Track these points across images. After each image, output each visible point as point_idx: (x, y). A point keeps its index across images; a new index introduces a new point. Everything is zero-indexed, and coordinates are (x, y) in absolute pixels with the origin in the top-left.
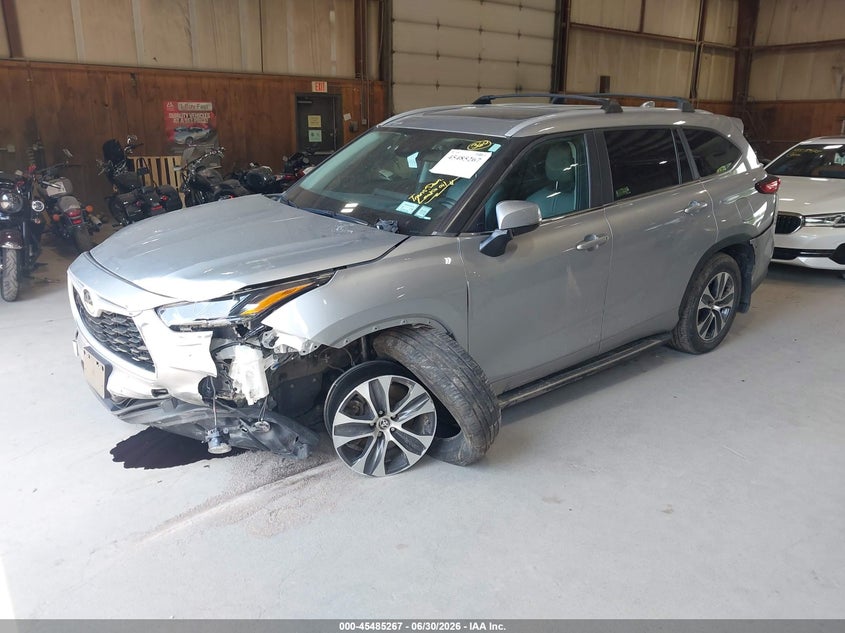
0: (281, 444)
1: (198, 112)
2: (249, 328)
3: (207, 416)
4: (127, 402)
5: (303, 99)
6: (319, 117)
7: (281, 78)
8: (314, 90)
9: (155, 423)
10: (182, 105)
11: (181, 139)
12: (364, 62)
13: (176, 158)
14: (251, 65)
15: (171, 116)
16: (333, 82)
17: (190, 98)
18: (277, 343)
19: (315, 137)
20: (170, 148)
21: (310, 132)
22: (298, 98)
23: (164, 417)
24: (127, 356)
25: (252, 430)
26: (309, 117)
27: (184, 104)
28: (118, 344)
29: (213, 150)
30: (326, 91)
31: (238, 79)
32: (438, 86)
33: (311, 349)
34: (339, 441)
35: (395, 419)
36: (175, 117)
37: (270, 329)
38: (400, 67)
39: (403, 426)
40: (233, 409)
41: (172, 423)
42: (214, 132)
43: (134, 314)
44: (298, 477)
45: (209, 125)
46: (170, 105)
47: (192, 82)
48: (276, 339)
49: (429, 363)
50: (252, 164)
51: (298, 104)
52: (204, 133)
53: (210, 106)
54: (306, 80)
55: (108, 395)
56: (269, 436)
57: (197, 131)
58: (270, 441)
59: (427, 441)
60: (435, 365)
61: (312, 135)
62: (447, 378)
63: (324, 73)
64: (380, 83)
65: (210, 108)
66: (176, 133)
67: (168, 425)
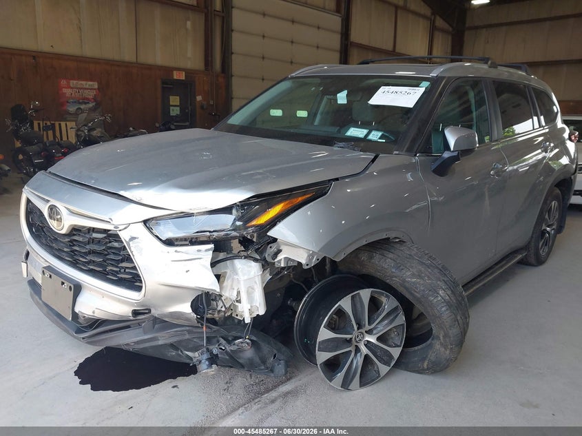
0: (260, 362)
1: (88, 89)
2: (255, 240)
3: (187, 336)
4: (95, 323)
5: (167, 84)
6: (178, 97)
7: (150, 67)
8: (175, 77)
9: (127, 345)
10: (73, 83)
11: (72, 109)
12: (212, 60)
13: (68, 123)
14: (128, 55)
15: (65, 90)
16: (189, 72)
17: (79, 79)
18: (281, 257)
19: (175, 111)
20: (63, 116)
21: (171, 108)
22: (164, 83)
23: (139, 339)
24: (102, 275)
25: (229, 348)
26: (171, 97)
27: (75, 82)
28: (90, 262)
29: (102, 116)
30: (184, 78)
31: (118, 66)
32: (263, 79)
33: (314, 262)
34: (322, 356)
35: (369, 332)
36: (67, 92)
37: (275, 240)
38: (238, 65)
39: (379, 339)
40: (215, 328)
41: (147, 345)
42: (98, 104)
43: (121, 227)
44: (274, 394)
45: (95, 99)
46: (63, 82)
47: (82, 67)
48: (279, 251)
49: (413, 275)
50: (131, 129)
51: (163, 87)
52: (91, 105)
53: (96, 85)
54: (169, 70)
55: (75, 316)
56: (249, 353)
57: (85, 103)
58: (249, 359)
59: (396, 352)
60: (420, 277)
61: (173, 110)
62: (434, 291)
63: (182, 65)
64: (223, 75)
65: (96, 87)
66: (68, 104)
67: (142, 346)
